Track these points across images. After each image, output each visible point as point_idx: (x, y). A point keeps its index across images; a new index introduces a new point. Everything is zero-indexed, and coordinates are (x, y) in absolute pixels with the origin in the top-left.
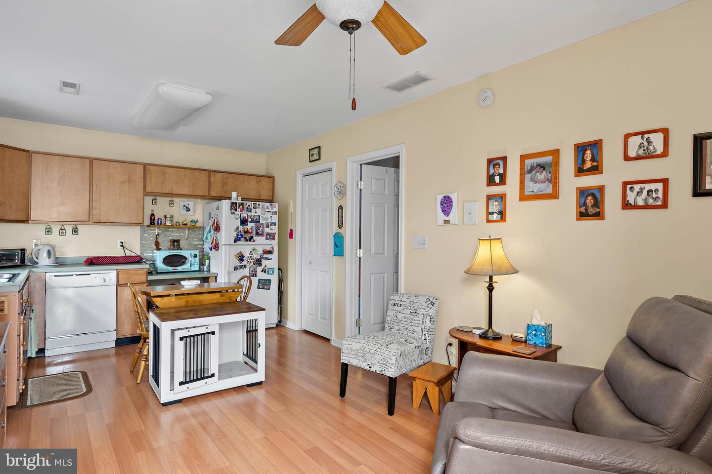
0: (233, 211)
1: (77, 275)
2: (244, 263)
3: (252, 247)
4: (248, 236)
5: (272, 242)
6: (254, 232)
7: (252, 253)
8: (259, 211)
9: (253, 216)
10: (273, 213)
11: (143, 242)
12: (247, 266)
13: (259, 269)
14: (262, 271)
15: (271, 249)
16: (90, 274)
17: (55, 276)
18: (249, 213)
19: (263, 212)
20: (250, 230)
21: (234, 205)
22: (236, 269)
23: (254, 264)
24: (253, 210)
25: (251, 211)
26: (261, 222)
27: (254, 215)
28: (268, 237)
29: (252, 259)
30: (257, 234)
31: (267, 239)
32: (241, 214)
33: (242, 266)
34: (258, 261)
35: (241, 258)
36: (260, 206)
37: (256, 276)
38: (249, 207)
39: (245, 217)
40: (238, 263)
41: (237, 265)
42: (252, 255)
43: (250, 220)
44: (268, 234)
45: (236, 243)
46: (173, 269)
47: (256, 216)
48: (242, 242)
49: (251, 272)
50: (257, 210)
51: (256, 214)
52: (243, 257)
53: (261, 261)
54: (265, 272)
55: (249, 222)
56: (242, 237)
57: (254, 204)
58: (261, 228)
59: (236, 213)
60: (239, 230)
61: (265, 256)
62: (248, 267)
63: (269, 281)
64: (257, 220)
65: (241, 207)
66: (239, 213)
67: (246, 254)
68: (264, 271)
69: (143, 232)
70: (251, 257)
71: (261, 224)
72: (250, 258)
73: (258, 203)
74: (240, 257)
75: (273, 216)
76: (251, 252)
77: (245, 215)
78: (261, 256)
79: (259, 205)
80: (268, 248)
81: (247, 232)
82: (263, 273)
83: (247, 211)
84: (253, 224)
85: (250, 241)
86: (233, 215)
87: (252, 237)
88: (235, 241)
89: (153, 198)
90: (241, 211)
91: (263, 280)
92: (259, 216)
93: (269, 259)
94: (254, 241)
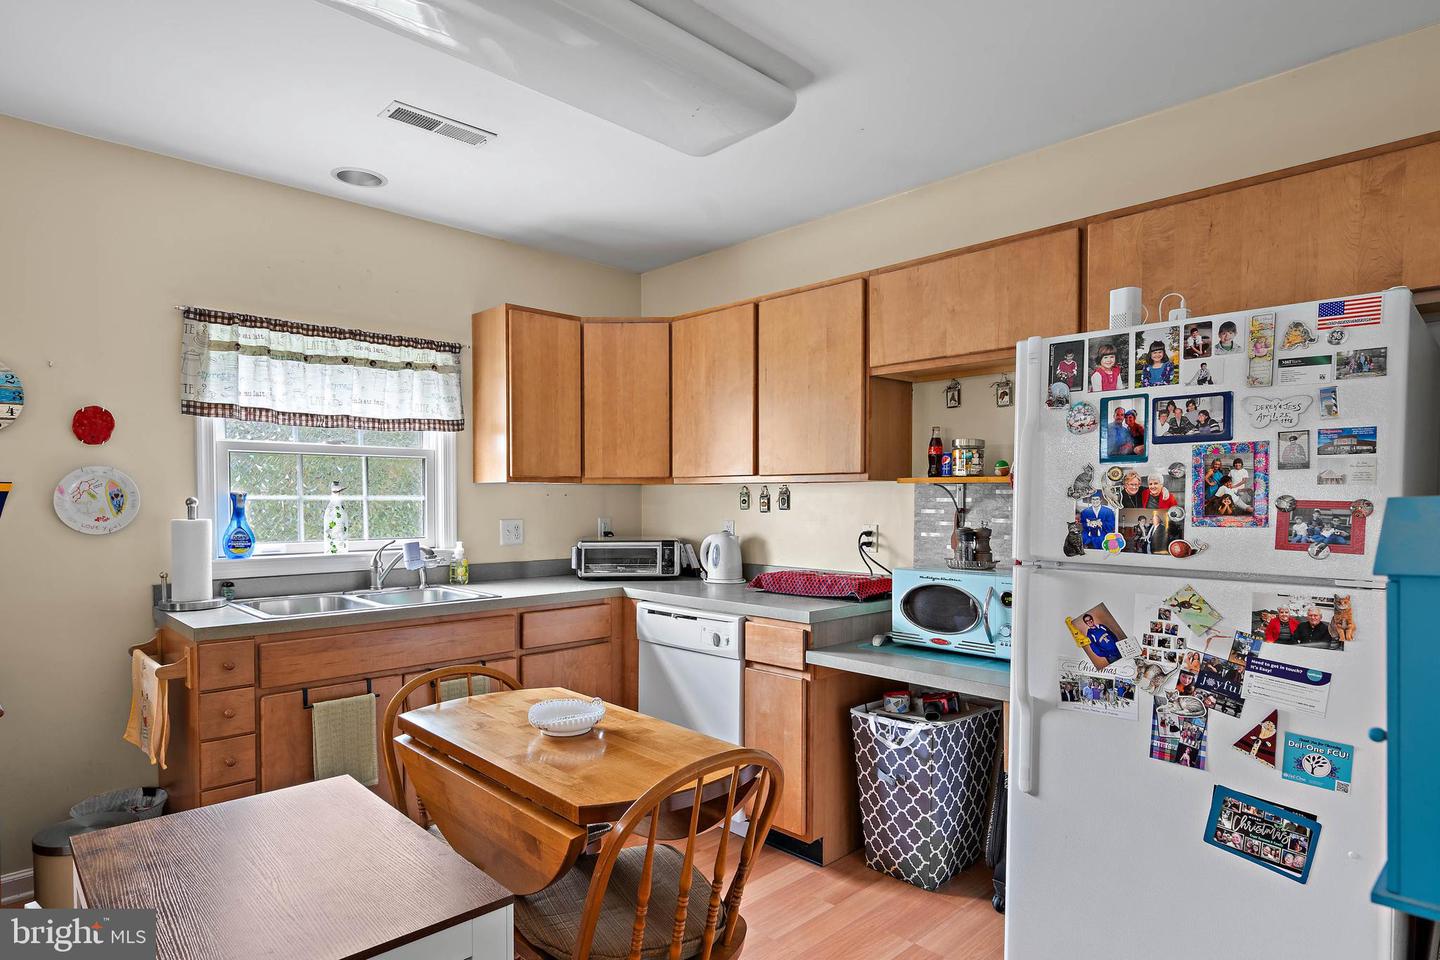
0: (1060, 389)
1: (678, 616)
2: (1122, 670)
3: (1179, 583)
4: (1154, 519)
5: (1335, 564)
6: (1189, 498)
7: (1175, 620)
8: (1227, 370)
9: (1181, 404)
10: (1343, 362)
11: (923, 534)
12: (1137, 692)
13: (1221, 729)
14: (1245, 744)
15: (1327, 615)
16: (695, 618)
17: (651, 612)
18: (1155, 392)
19: (1262, 368)
20: (1158, 485)
21: (1069, 359)
22: (1070, 692)
23: (1186, 691)
24: (1188, 369)
25: (1169, 374)
26: (1241, 434)
27: (1192, 399)
28: (1301, 529)
29: (1171, 658)
30: (1211, 507)
31: (1285, 541)
32: (1104, 403)
33: (1109, 684)
34: (1211, 674)
35: (1104, 642)
36: (1240, 338)
37: (1196, 761)
38: (1157, 356)
39: (1131, 415)
40: (1086, 668)
41: (1078, 672)
42: (1173, 631)
43: (1163, 429)
44: (1296, 509)
45: (1077, 558)
46: (933, 640)
47: (1204, 404)
48: (1111, 552)
49: (1165, 732)
50: (1214, 362)
51: (1206, 388)
52: (1115, 635)
53: (1235, 678)
54: (1267, 754)
55: (1157, 441)
56: (1108, 527)
57: (1192, 330)
58: (1239, 475)
59: (1077, 397)
60: (1097, 485)
61: (1270, 651)
62: (1143, 697)
63: (1307, 826)
64: (1209, 421)
65: (1108, 361)
66: (1094, 398)
67: (1135, 628)
68: (1259, 746)
69: (922, 501)
70: (1162, 643)
71: (1243, 448)
72: (1162, 652)
73: (1218, 320)
74: (1099, 632)
75: (1340, 384)
76: (1164, 614)
77: (1127, 406)
78: (1236, 648)
79: (1228, 327)
80: (1299, 604)
81: (1140, 498)
82: (1250, 760)
83: (1145, 376)
84: (1184, 453)
85: (1158, 545)
86: (1061, 414)
87: (1176, 530)
88: (1071, 548)
89: (948, 383)
90: (1108, 384)
91: (1250, 800)
92: (1228, 397)
93: (1301, 676)
94: (1187, 552)
